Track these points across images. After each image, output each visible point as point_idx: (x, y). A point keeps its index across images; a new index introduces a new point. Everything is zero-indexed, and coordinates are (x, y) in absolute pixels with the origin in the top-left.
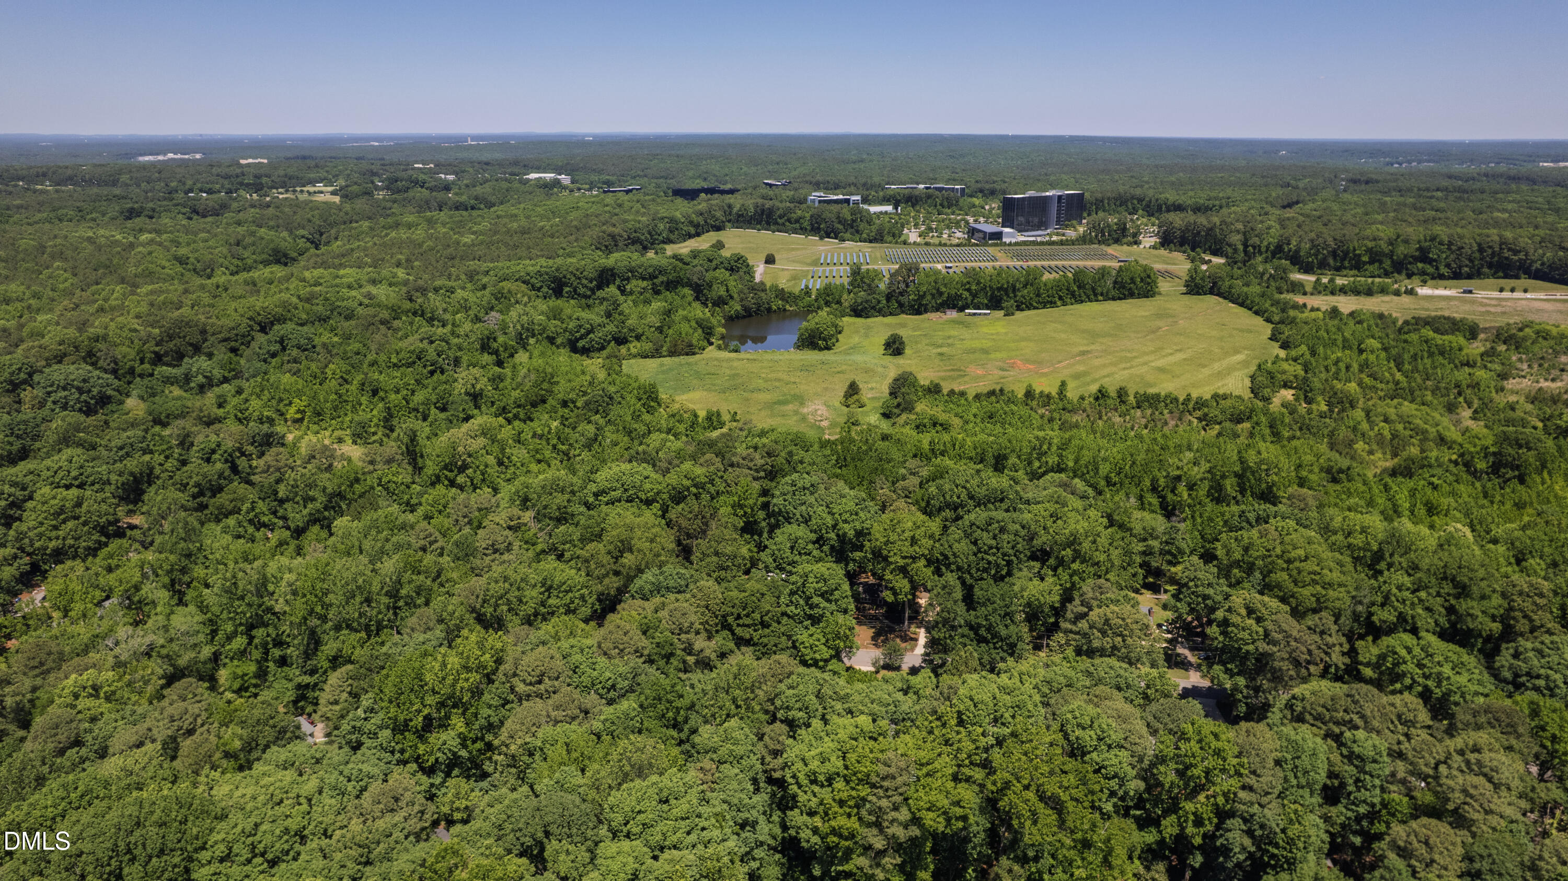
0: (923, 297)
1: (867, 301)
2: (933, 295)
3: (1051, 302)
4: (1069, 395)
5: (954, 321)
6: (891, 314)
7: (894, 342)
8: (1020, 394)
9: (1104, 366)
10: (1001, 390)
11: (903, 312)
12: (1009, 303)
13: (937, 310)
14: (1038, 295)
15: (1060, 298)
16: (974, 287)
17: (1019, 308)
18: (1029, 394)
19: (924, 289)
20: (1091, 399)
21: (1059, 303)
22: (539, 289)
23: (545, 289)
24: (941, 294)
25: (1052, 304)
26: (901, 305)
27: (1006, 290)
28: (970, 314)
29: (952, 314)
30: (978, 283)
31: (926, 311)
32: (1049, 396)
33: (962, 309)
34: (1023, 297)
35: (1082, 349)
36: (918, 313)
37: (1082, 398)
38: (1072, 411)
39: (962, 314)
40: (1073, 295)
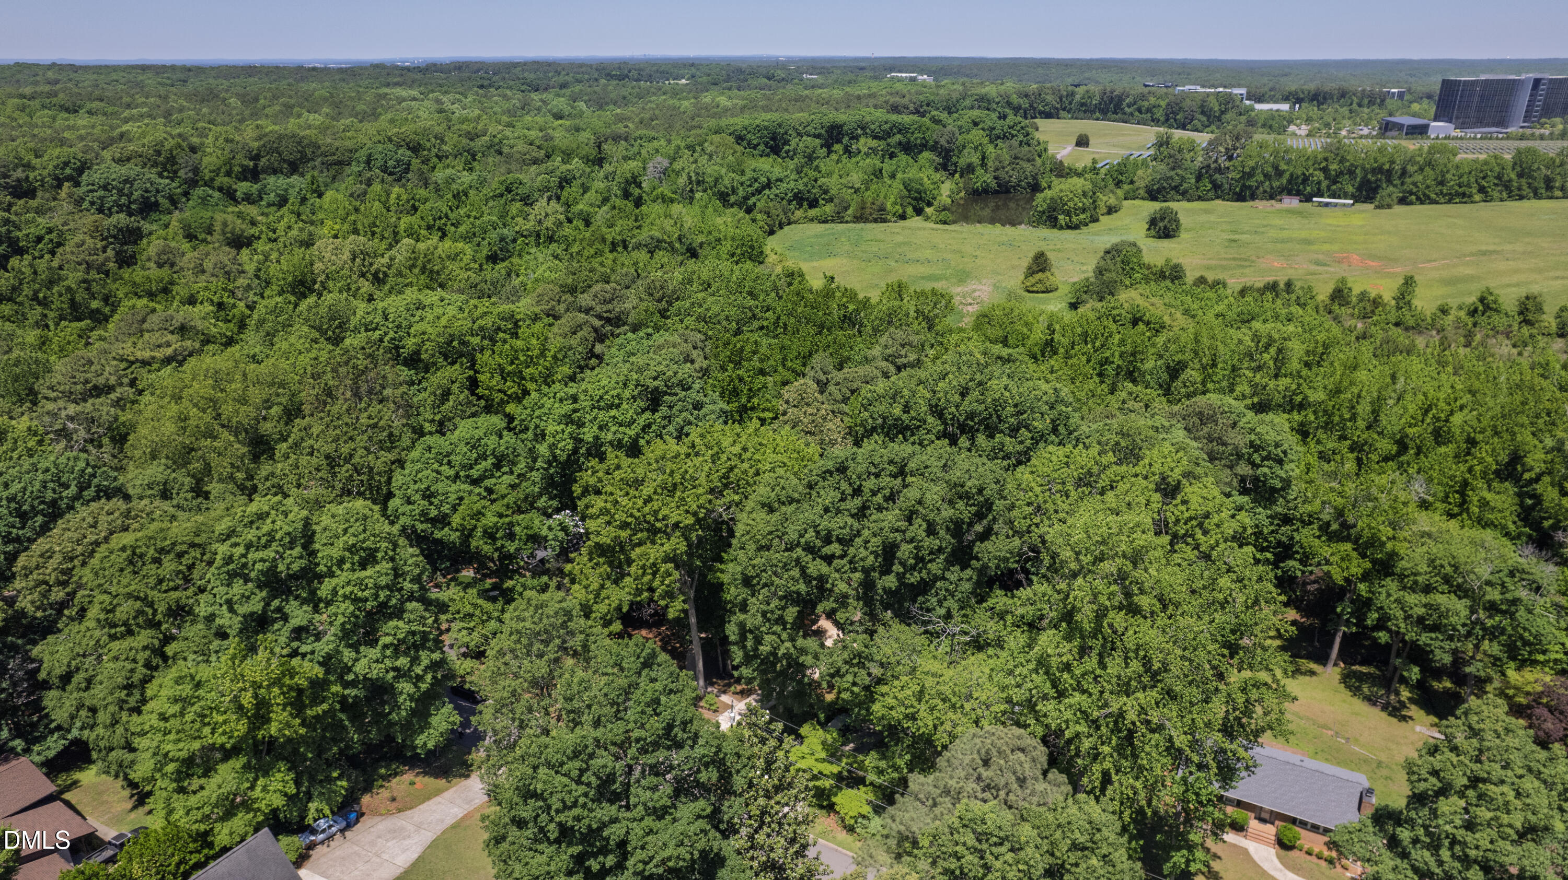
0: (1251, 175)
1: (1167, 179)
2: (1267, 176)
3: (1464, 195)
4: (1417, 303)
5: (1289, 211)
6: (1200, 198)
7: (1162, 219)
8: (1323, 293)
9: (1516, 271)
10: (1289, 285)
11: (1218, 197)
12: (1389, 191)
13: (1272, 197)
14: (1442, 183)
15: (1482, 190)
16: (1334, 167)
17: (1403, 201)
18: (1339, 295)
19: (1252, 163)
20: (1462, 314)
21: (1477, 197)
22: (755, 148)
23: (762, 147)
24: (1279, 173)
25: (1464, 197)
26: (1216, 186)
27: (1389, 174)
28: (1321, 205)
29: (1292, 203)
30: (1343, 160)
31: (1253, 197)
32: (1376, 302)
33: (1308, 199)
34: (1415, 184)
35: (1484, 248)
36: (1240, 197)
37: (1444, 311)
38: (1417, 328)
39: (1307, 205)
40: (1507, 187)
